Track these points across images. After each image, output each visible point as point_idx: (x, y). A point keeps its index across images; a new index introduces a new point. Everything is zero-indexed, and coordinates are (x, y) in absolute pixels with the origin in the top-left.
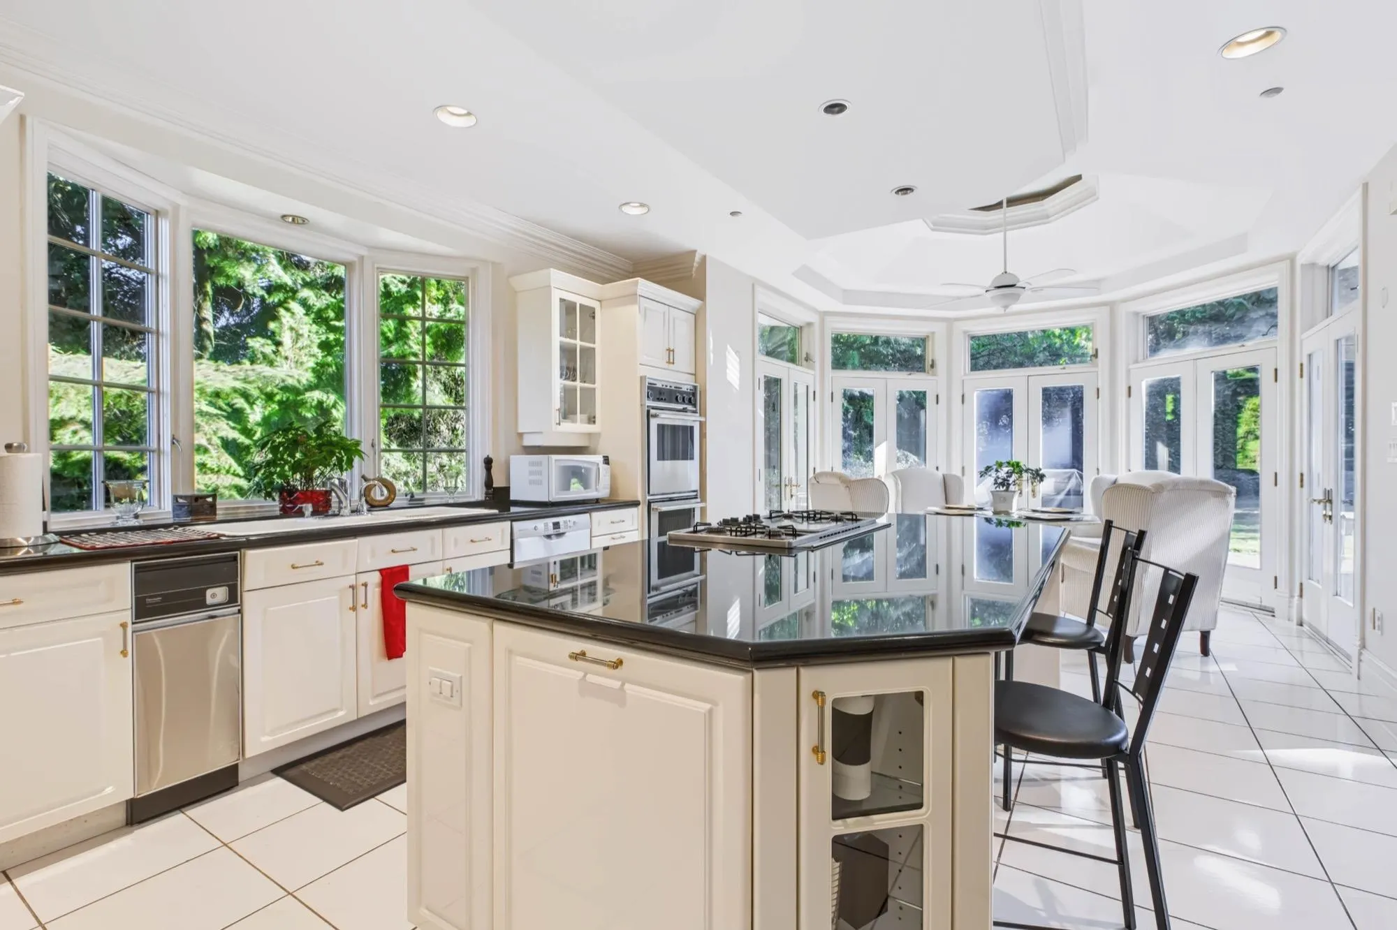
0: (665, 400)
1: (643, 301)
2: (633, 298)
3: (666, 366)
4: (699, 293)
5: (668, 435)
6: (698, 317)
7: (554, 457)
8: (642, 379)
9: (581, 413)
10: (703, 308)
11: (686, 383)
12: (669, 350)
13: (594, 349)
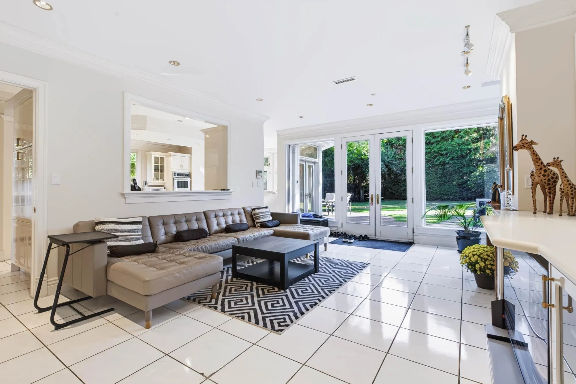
0: (179, 176)
1: (173, 156)
2: (170, 156)
3: (181, 169)
4: (190, 153)
5: (180, 183)
6: (190, 158)
7: (151, 187)
8: (173, 172)
9: (160, 178)
10: (191, 156)
11: (187, 172)
12: (181, 166)
13: (164, 166)
